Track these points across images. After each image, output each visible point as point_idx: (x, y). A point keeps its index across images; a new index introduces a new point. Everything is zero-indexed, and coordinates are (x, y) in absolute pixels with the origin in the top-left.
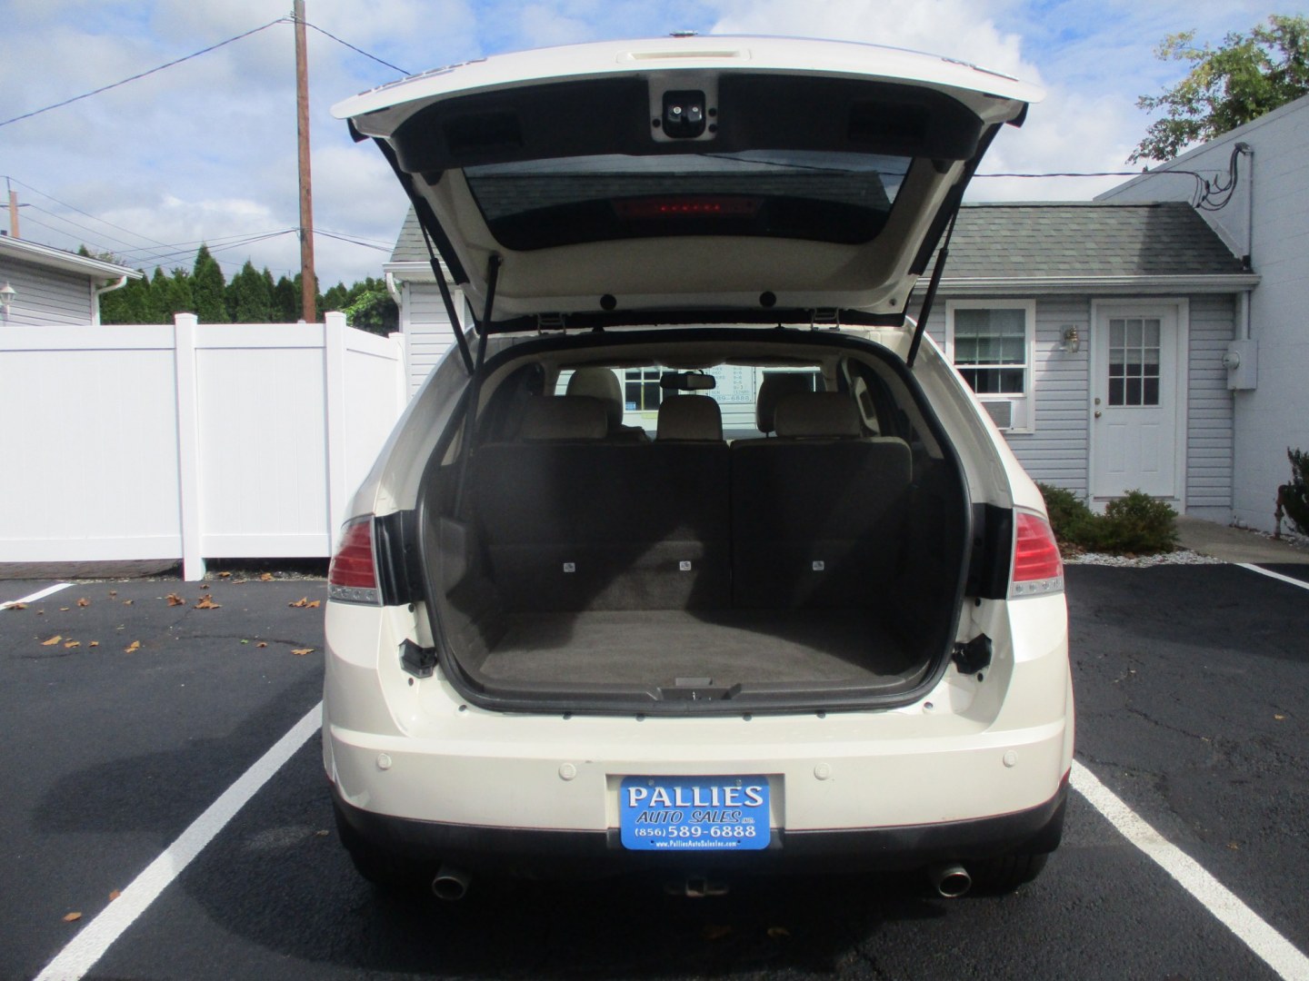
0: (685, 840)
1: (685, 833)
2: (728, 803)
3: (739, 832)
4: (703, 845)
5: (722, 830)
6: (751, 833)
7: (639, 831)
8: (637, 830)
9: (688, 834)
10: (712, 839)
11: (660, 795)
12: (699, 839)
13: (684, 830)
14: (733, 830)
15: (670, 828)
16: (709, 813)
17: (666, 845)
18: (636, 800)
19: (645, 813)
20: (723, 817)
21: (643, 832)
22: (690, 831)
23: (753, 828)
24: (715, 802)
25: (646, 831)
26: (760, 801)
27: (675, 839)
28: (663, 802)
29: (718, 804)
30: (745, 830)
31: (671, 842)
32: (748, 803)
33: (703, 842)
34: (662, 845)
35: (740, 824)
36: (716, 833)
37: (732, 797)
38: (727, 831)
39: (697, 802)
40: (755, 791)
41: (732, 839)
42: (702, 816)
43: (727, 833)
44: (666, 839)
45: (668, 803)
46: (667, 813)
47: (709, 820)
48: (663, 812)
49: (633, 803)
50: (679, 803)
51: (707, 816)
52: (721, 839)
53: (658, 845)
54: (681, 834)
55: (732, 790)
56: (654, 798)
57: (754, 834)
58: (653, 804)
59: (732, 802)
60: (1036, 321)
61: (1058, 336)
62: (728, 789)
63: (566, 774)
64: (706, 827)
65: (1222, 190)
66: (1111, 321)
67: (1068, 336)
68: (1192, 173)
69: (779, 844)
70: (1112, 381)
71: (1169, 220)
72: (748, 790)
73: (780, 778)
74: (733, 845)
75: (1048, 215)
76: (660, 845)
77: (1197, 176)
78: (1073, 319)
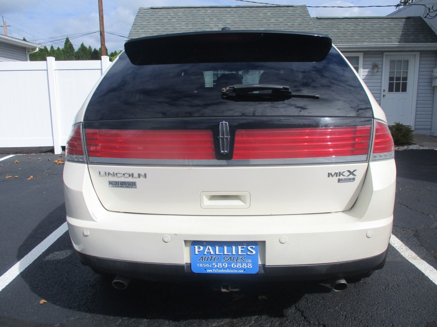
0: (220, 269)
1: (220, 266)
2: (240, 253)
3: (244, 265)
4: (228, 271)
5: (237, 265)
6: (250, 266)
7: (199, 265)
8: (198, 264)
9: (221, 266)
10: (232, 269)
11: (209, 249)
12: (226, 269)
13: (220, 265)
14: (242, 265)
15: (213, 263)
16: (231, 257)
17: (211, 271)
18: (198, 251)
19: (202, 257)
20: (237, 260)
21: (201, 265)
22: (222, 265)
23: (251, 264)
24: (234, 253)
25: (203, 265)
26: (254, 252)
27: (215, 269)
28: (210, 252)
29: (235, 254)
30: (247, 265)
31: (214, 270)
32: (248, 253)
33: (228, 270)
34: (210, 271)
35: (245, 262)
36: (234, 266)
37: (241, 250)
38: (239, 265)
39: (226, 253)
40: (252, 248)
41: (242, 269)
42: (228, 259)
43: (239, 266)
44: (212, 268)
45: (212, 253)
46: (212, 257)
47: (231, 261)
48: (210, 257)
49: (197, 253)
50: (217, 253)
51: (230, 259)
52: (236, 269)
53: (208, 271)
54: (218, 266)
55: (241, 247)
56: (206, 251)
57: (251, 267)
58: (205, 253)
59: (241, 253)
60: (363, 61)
61: (371, 66)
62: (240, 247)
63: (166, 240)
64: (230, 264)
65: (435, 11)
66: (391, 61)
67: (375, 66)
68: (423, 5)
69: (262, 271)
70: (390, 83)
71: (413, 23)
72: (249, 248)
73: (264, 243)
74: (242, 271)
75: (369, 21)
76: (209, 271)
77: (425, 6)
78: (376, 60)
